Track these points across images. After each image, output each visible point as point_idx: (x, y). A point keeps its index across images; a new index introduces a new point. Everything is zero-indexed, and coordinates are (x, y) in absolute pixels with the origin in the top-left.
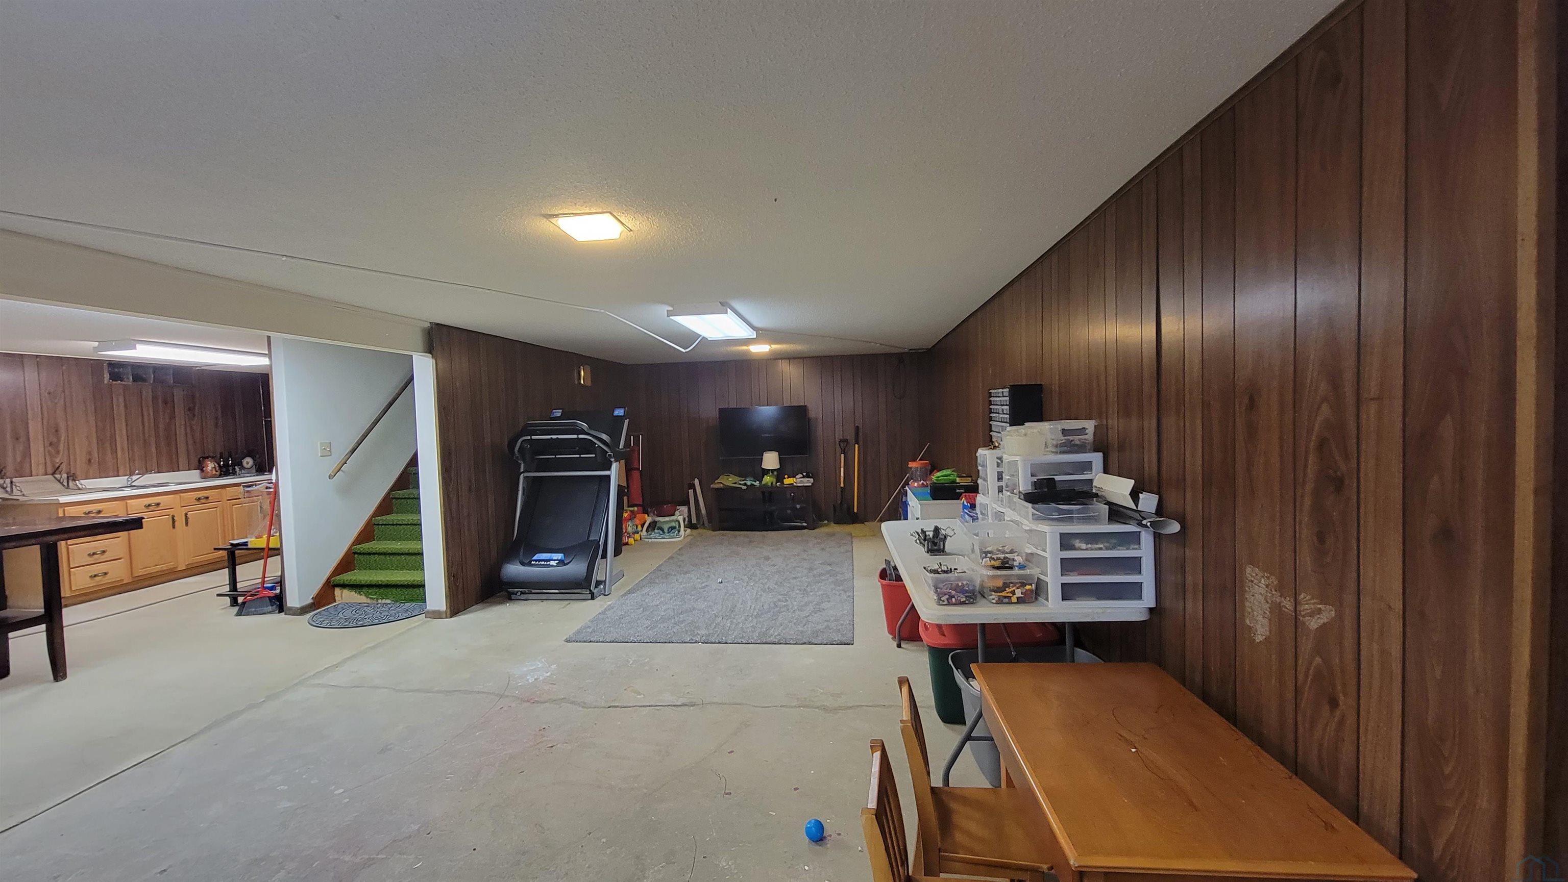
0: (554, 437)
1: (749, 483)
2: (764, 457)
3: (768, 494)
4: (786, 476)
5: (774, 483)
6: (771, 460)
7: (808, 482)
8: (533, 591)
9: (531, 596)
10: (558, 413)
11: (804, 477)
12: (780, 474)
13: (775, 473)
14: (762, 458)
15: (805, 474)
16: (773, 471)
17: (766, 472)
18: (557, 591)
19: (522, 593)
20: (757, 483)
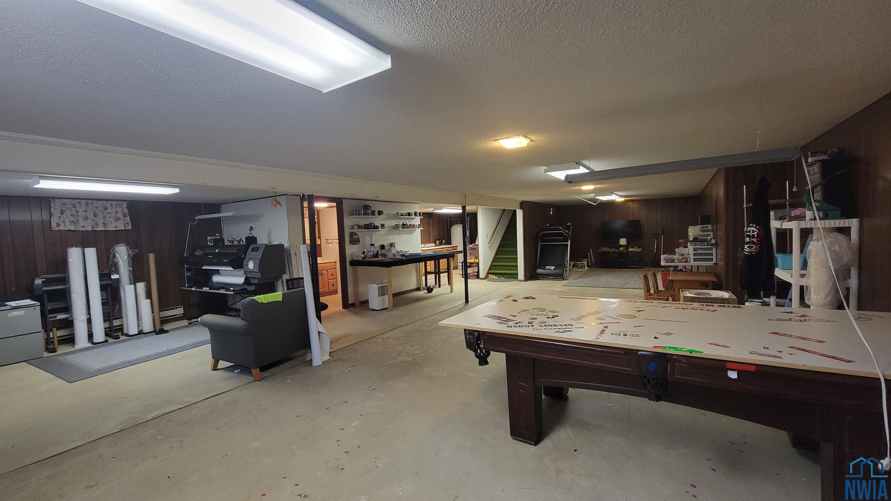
0: (551, 232)
1: (613, 250)
2: (620, 240)
3: (621, 254)
4: (630, 248)
5: (624, 250)
6: (623, 241)
7: (639, 250)
8: (545, 277)
9: (544, 279)
10: (548, 225)
11: (637, 248)
12: (627, 247)
13: (625, 246)
14: (619, 241)
15: (638, 247)
16: (624, 245)
17: (621, 246)
18: (553, 277)
19: (542, 278)
20: (617, 250)
